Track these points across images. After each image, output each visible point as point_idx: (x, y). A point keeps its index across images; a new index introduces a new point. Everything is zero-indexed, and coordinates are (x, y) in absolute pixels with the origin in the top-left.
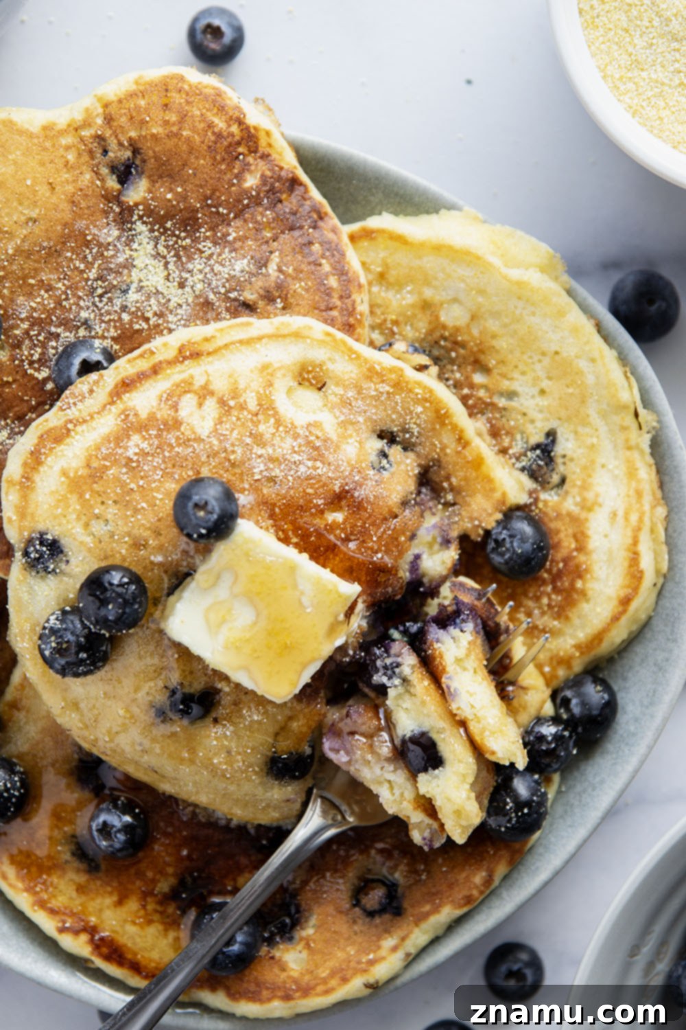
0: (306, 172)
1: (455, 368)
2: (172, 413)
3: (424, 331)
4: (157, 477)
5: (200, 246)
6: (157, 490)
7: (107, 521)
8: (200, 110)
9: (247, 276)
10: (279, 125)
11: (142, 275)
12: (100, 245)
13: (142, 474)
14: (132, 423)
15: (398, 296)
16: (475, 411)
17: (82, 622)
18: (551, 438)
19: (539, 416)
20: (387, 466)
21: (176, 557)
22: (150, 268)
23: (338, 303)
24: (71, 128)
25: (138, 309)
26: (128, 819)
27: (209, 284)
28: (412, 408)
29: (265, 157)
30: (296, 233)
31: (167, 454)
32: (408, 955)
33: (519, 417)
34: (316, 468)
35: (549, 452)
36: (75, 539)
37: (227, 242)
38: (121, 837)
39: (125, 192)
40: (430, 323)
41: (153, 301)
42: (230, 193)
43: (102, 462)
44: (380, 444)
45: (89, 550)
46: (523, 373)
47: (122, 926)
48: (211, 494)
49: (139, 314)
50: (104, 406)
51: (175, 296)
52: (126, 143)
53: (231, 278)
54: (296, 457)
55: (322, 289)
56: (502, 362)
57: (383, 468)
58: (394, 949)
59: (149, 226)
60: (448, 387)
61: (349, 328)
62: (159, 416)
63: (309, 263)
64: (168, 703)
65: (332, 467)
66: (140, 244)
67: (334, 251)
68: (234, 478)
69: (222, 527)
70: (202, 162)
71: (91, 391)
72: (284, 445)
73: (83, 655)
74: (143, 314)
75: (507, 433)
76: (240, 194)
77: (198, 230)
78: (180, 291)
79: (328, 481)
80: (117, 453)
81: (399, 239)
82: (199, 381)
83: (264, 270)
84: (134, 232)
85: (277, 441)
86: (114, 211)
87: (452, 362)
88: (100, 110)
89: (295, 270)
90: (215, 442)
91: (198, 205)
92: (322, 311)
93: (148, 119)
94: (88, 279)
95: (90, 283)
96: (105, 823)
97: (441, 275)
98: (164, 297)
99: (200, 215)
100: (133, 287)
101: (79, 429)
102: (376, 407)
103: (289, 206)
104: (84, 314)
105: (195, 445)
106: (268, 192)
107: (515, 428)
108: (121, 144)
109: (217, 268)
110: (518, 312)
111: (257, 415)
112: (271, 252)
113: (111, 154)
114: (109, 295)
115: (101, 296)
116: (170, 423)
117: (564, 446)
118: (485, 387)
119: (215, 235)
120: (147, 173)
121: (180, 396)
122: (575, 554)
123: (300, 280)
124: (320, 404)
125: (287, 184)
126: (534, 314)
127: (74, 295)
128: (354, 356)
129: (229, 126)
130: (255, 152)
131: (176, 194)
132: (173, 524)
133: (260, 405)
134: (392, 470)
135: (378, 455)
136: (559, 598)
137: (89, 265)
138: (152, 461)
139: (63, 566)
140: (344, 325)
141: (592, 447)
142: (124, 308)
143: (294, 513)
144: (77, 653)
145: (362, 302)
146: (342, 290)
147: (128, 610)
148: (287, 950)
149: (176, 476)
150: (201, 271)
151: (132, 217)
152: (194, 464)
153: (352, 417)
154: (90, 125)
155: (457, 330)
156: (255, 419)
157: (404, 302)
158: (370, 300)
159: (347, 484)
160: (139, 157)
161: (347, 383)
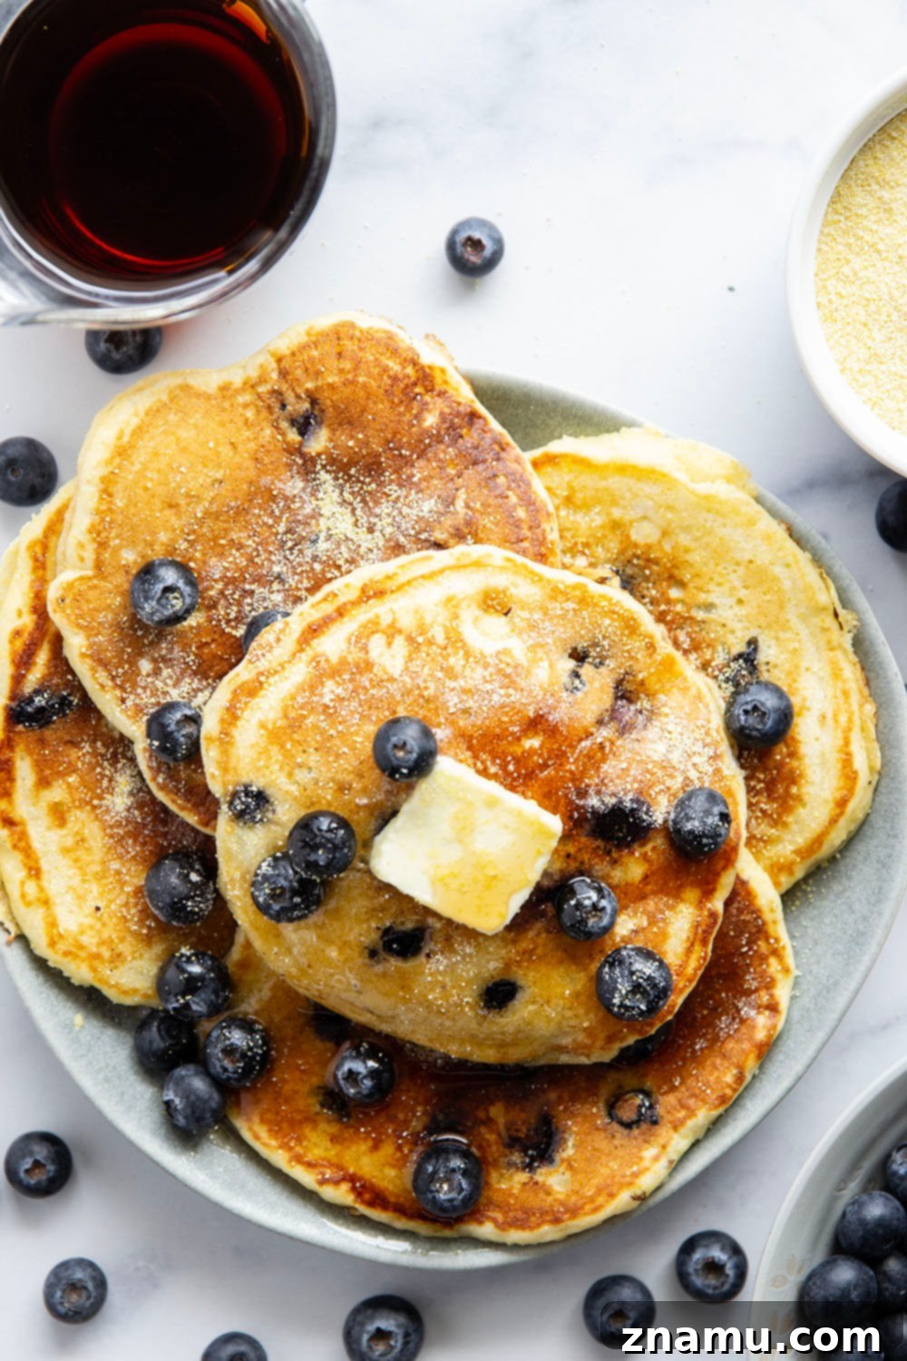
0: (482, 402)
1: (650, 585)
2: (362, 655)
3: (615, 551)
4: (355, 721)
5: (386, 490)
6: (357, 733)
7: (310, 769)
8: (373, 355)
9: (435, 516)
10: (453, 359)
11: (330, 524)
12: (286, 498)
13: (340, 719)
14: (324, 670)
15: (587, 518)
16: (674, 626)
17: (293, 869)
18: (752, 647)
19: (739, 625)
20: (580, 686)
21: (380, 797)
22: (337, 515)
23: (528, 534)
24: (248, 386)
25: (329, 557)
26: (372, 1064)
27: (399, 528)
28: (600, 622)
29: (442, 394)
30: (480, 467)
31: (362, 697)
32: (671, 1162)
33: (719, 628)
34: (509, 696)
35: (752, 661)
36: (279, 789)
37: (412, 483)
38: (368, 1083)
39: (305, 443)
40: (621, 542)
41: (343, 549)
42: (411, 434)
43: (300, 712)
44: (572, 664)
45: (295, 799)
46: (719, 585)
47: (382, 1171)
48: (410, 734)
49: (331, 562)
50: (294, 655)
51: (365, 540)
52: (303, 396)
53: (420, 519)
54: (489, 687)
55: (511, 521)
56: (697, 575)
57: (576, 688)
58: (656, 1159)
59: (333, 475)
60: (645, 604)
61: (542, 558)
62: (350, 660)
63: (496, 497)
64: (381, 943)
65: (525, 693)
66: (325, 493)
67: (519, 481)
68: (429, 714)
69: (422, 765)
70: (380, 406)
71: (278, 640)
72: (474, 676)
73: (297, 900)
74: (334, 562)
75: (708, 646)
76: (421, 434)
77: (382, 474)
78: (370, 536)
79: (522, 708)
80: (313, 702)
81: (582, 463)
82: (385, 621)
83: (452, 508)
84: (318, 482)
85: (468, 672)
86: (297, 464)
87: (647, 579)
88: (274, 365)
89: (482, 505)
90: (408, 680)
91: (381, 450)
92: (513, 543)
93: (323, 369)
94: (277, 534)
95: (279, 537)
96: (350, 1072)
97: (628, 495)
98: (354, 543)
99: (383, 459)
100: (322, 536)
101: (272, 680)
102: (564, 626)
103: (471, 440)
104: (276, 569)
105: (389, 685)
106: (448, 429)
107: (715, 640)
108: (298, 397)
109: (405, 510)
110: (708, 525)
111: (445, 648)
112: (457, 489)
113: (289, 408)
114: (300, 547)
115: (291, 549)
116: (363, 665)
117: (766, 654)
118: (682, 601)
119: (400, 477)
120: (326, 423)
121: (368, 637)
122: (788, 760)
123: (489, 514)
124: (507, 629)
125: (466, 419)
126: (724, 525)
127: (266, 551)
128: (536, 579)
129: (404, 368)
130: (432, 390)
131: (357, 440)
132: (375, 765)
133: (448, 638)
134: (585, 689)
135: (570, 676)
136: (775, 806)
137: (278, 520)
138: (348, 706)
139: (270, 815)
140: (536, 555)
141: (795, 651)
142: (315, 558)
143: (491, 742)
144: (291, 898)
145: (552, 530)
146: (531, 521)
147: (338, 855)
148: (550, 1174)
149: (374, 718)
150: (389, 515)
151: (315, 466)
152: (389, 704)
153: (540, 640)
154: (266, 381)
155: (649, 547)
156: (444, 653)
157: (593, 525)
158: (559, 525)
159: (541, 709)
160: (317, 407)
161: (532, 606)
